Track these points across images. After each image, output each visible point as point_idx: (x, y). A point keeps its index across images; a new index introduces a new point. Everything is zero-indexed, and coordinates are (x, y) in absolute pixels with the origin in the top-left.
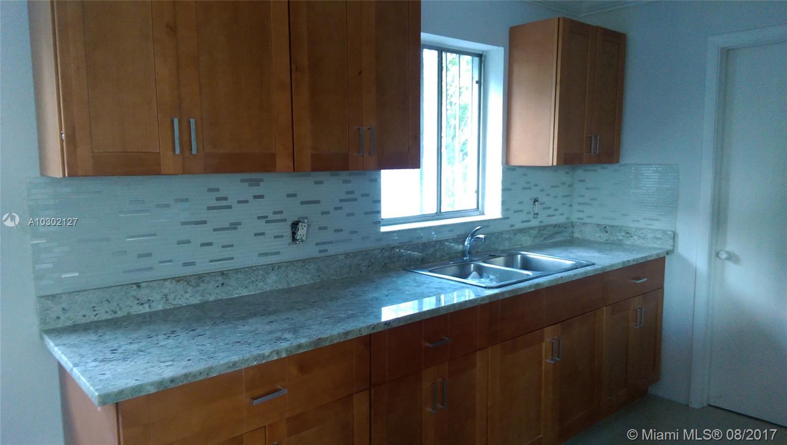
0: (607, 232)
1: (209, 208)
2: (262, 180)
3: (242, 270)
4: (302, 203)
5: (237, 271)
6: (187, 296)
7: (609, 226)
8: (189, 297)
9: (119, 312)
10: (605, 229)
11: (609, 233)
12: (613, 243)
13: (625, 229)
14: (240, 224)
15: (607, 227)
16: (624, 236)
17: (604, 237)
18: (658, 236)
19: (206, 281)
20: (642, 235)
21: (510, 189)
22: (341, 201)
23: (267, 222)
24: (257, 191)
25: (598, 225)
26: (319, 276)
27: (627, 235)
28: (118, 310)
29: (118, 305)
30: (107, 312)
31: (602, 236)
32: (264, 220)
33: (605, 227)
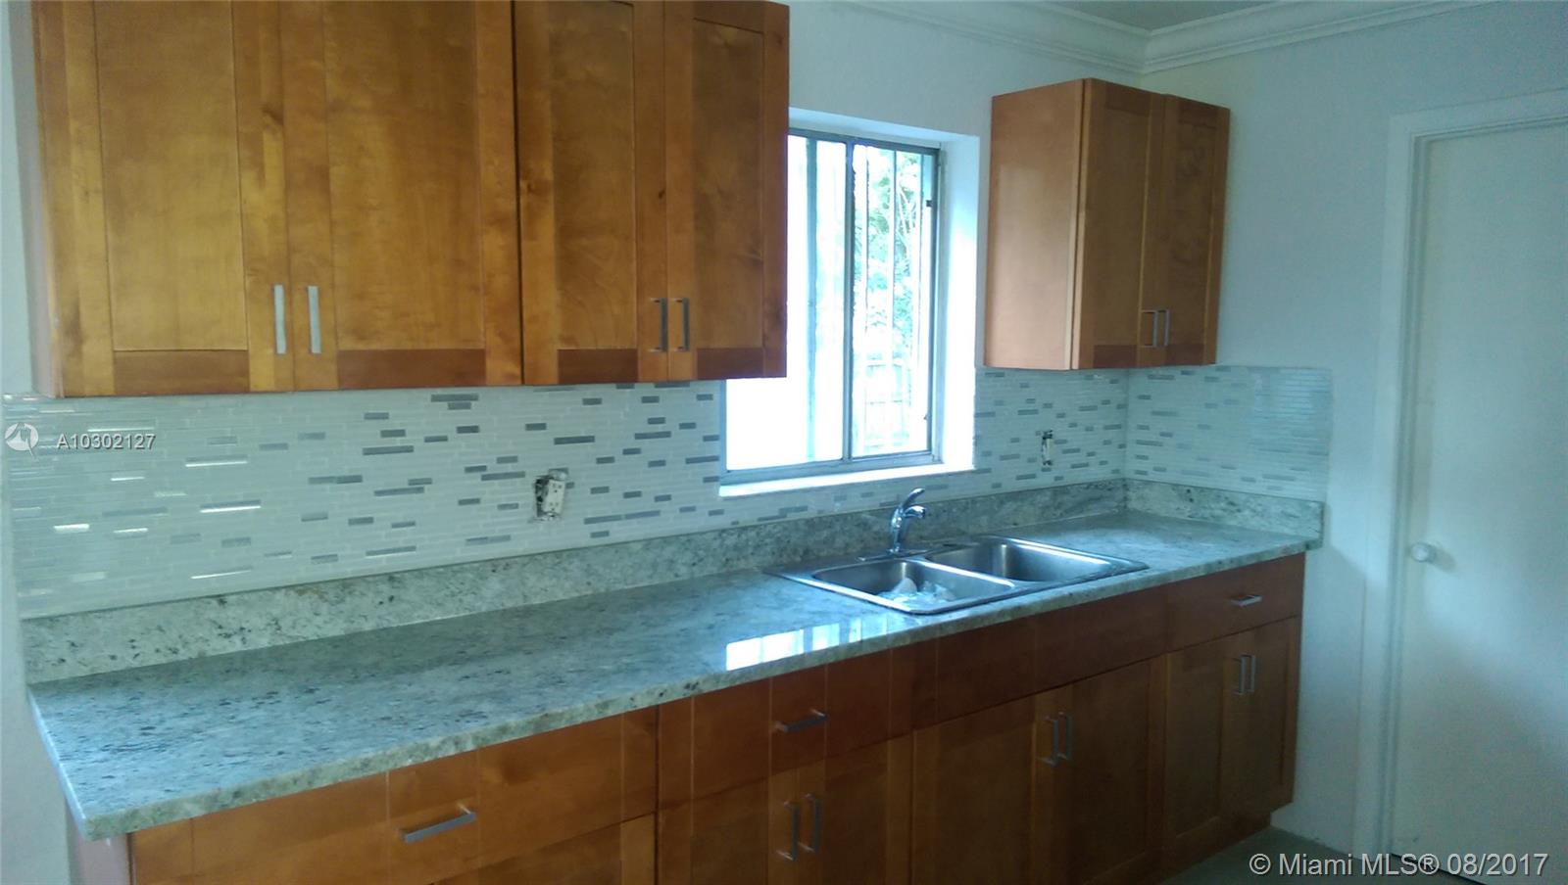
0: (1191, 500)
1: (368, 452)
2: (475, 398)
3: (431, 572)
4: (558, 441)
5: (420, 573)
6: (319, 620)
7: (1195, 487)
8: (323, 624)
9: (182, 651)
10: (1187, 494)
11: (1196, 501)
12: (1202, 523)
13: (1227, 494)
14: (429, 481)
15: (1193, 491)
16: (1224, 510)
17: (1187, 509)
18: (1290, 511)
19: (357, 593)
20: (1259, 509)
21: (991, 414)
22: (639, 436)
23: (485, 478)
24: (465, 417)
25: (1175, 486)
26: (589, 584)
27: (1231, 507)
28: (179, 647)
29: (180, 637)
30: (157, 651)
31: (1182, 507)
32: (479, 475)
33: (1189, 491)
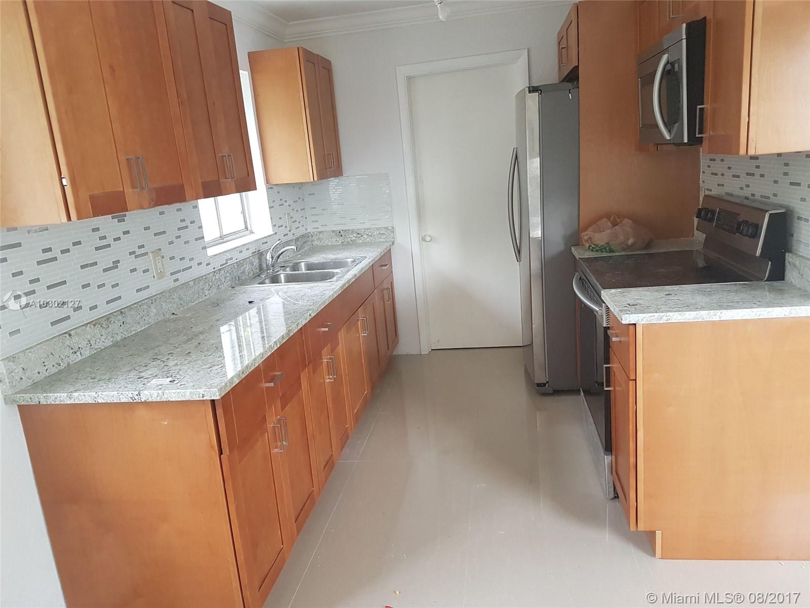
0: (341, 236)
1: (97, 249)
2: (125, 216)
3: (133, 306)
4: (156, 235)
5: (129, 308)
6: (103, 338)
7: (343, 230)
8: (104, 341)
9: (62, 364)
10: (339, 234)
11: (343, 236)
12: (348, 244)
13: (356, 231)
14: (118, 261)
15: (341, 232)
16: (356, 237)
17: (340, 240)
19: (112, 322)
20: (370, 234)
21: (273, 207)
22: (179, 229)
23: (136, 257)
24: (124, 226)
25: (333, 231)
26: (181, 304)
27: (359, 236)
28: (60, 362)
29: (60, 357)
30: (53, 366)
31: (338, 239)
32: (134, 255)
33: (340, 232)
